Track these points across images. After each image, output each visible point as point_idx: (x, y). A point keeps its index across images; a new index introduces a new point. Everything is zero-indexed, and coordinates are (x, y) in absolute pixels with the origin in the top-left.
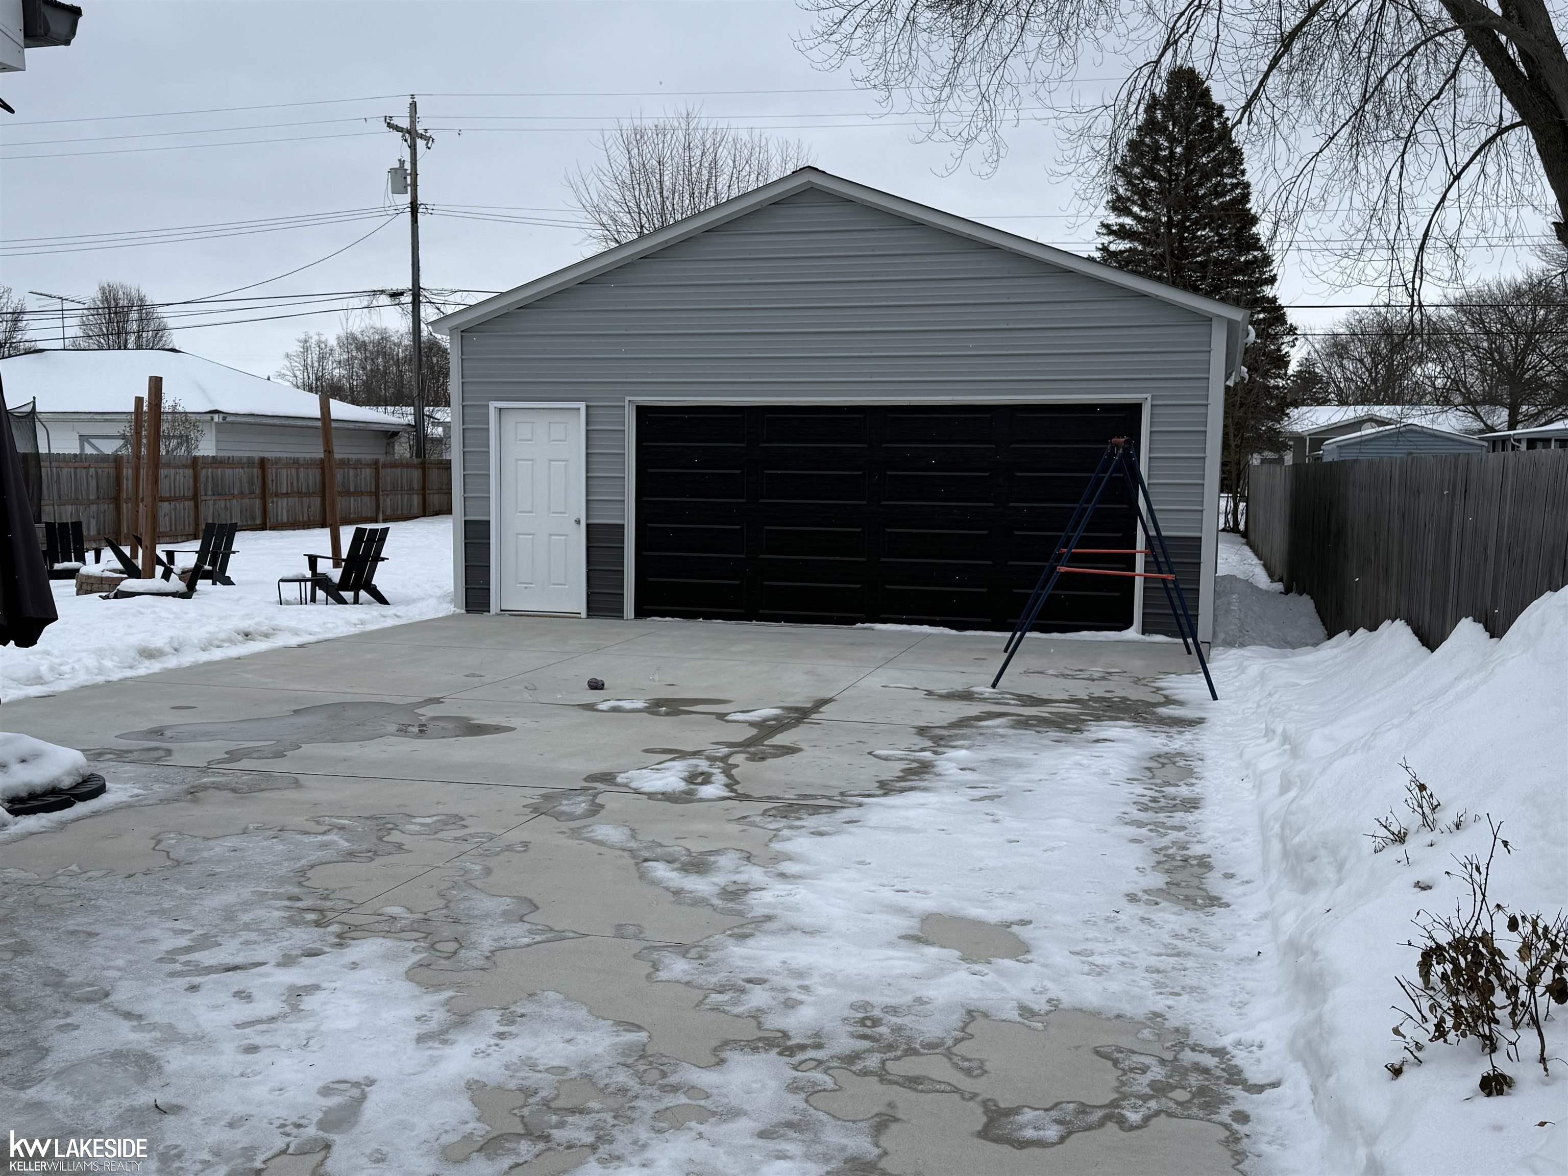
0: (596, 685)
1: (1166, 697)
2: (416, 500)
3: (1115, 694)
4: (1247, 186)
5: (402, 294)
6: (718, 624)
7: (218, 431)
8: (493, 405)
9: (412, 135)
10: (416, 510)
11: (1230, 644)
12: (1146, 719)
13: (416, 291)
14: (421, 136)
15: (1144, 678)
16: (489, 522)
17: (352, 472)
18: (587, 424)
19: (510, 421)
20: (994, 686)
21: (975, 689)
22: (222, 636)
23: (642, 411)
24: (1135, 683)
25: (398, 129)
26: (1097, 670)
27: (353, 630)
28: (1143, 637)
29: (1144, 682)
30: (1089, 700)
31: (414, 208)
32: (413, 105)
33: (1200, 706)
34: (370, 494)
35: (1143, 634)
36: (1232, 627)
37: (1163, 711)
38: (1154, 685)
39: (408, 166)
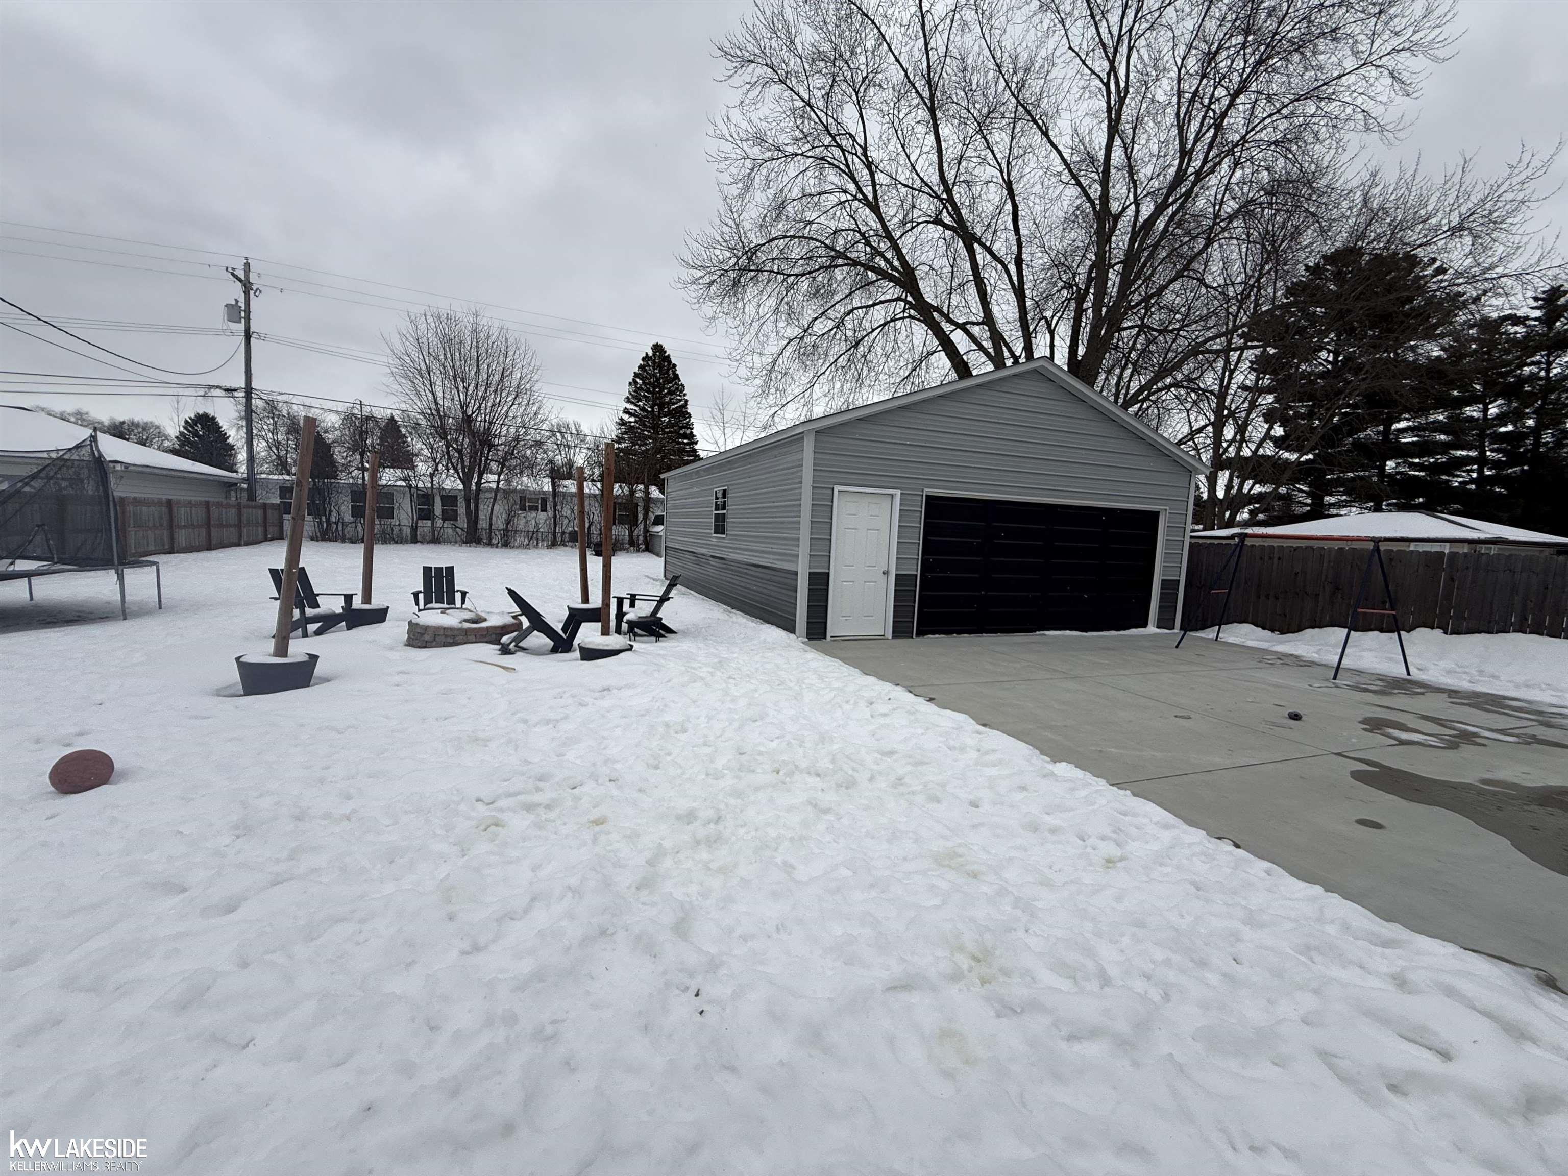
2: (260, 530)
4: (686, 401)
5: (235, 390)
9: (247, 286)
10: (260, 537)
13: (249, 391)
17: (224, 511)
28: (1158, 631)
31: (248, 336)
32: (247, 264)
34: (235, 526)
39: (242, 305)
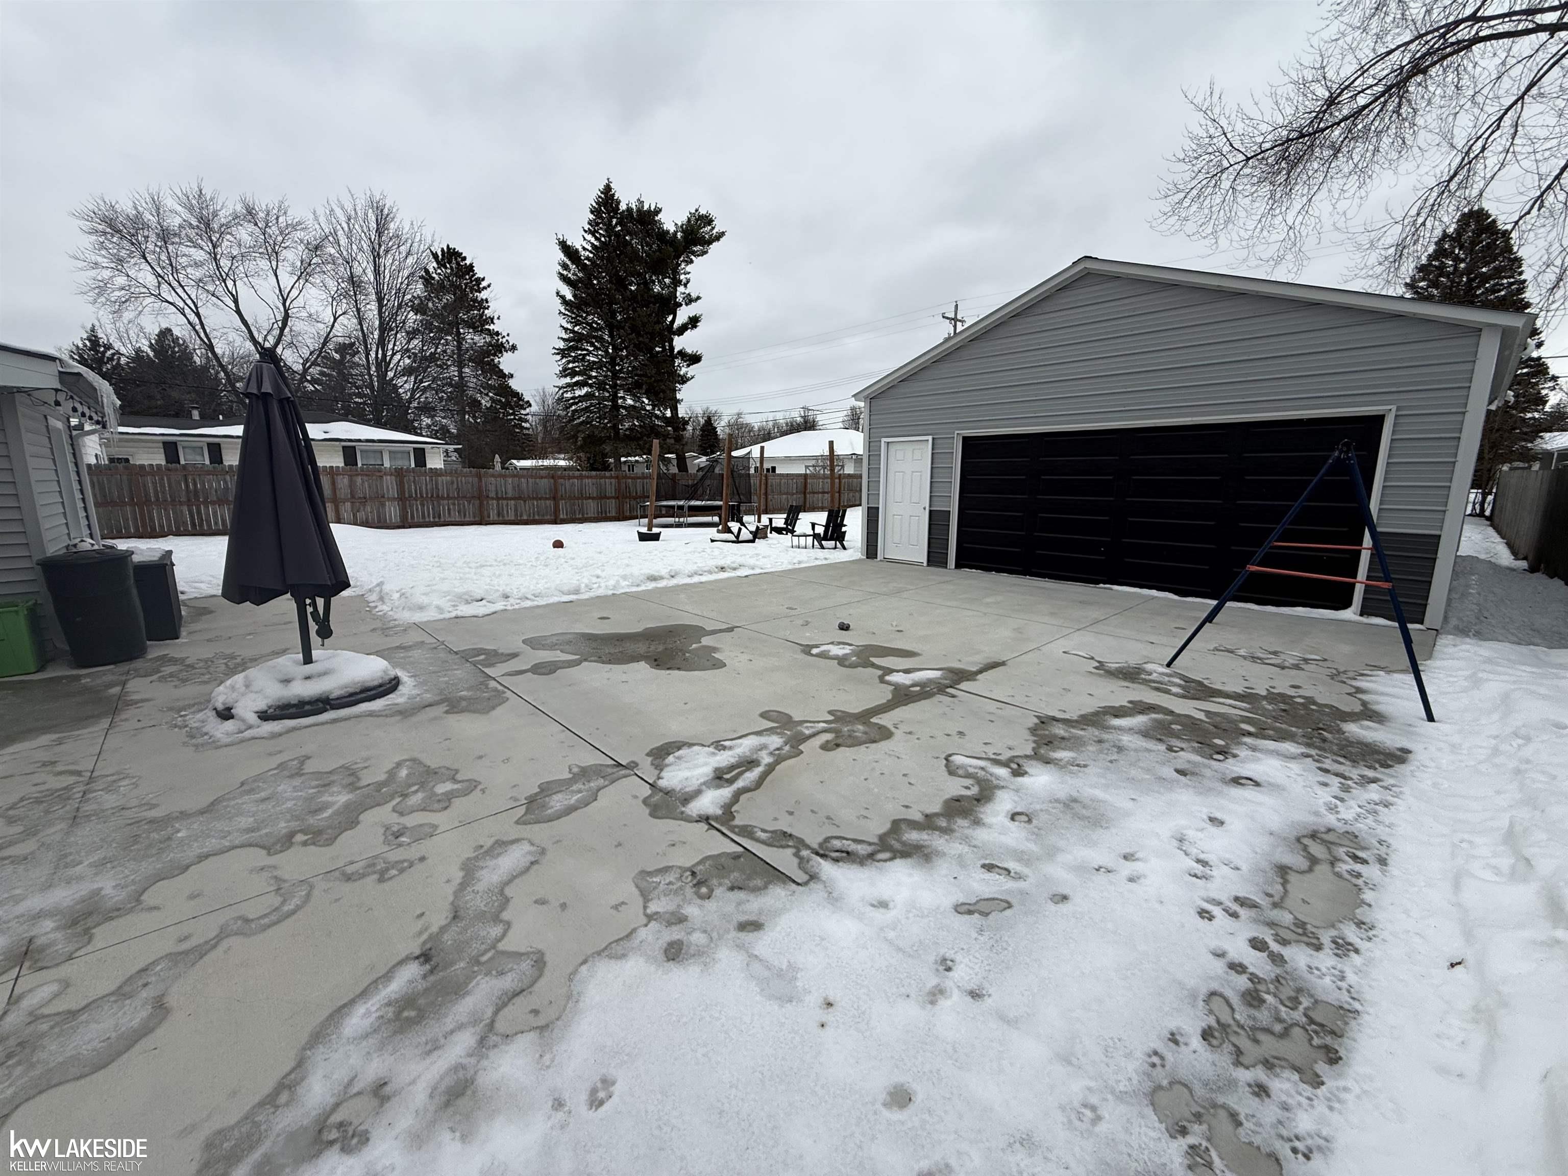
0: (844, 627)
1: (1364, 704)
3: (1301, 692)
6: (1004, 577)
7: (855, 463)
8: (883, 440)
11: (1463, 631)
12: (1324, 740)
14: (960, 321)
15: (1345, 672)
16: (878, 508)
18: (933, 449)
19: (892, 448)
20: (1169, 665)
21: (1149, 667)
22: (706, 569)
23: (966, 440)
24: (1332, 677)
25: (948, 318)
26: (1292, 655)
27: (790, 567)
28: (1361, 619)
29: (1343, 677)
30: (1265, 698)
32: (957, 306)
33: (1408, 728)
35: (1361, 615)
36: (1468, 613)
37: (1353, 729)
38: (1354, 683)
